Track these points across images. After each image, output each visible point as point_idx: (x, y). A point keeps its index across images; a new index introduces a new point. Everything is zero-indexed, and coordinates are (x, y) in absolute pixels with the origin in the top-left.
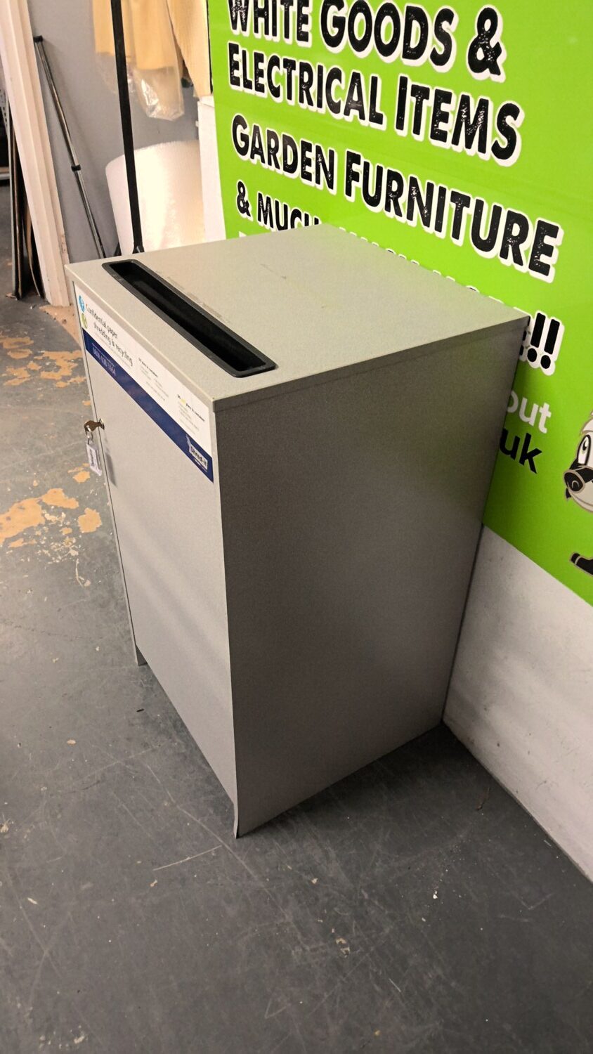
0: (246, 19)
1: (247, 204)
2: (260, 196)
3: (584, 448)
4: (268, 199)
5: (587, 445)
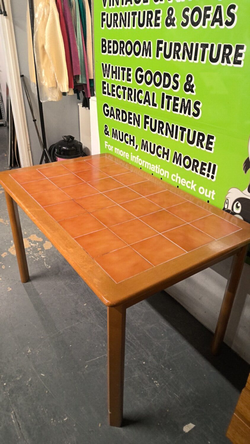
0: (109, 74)
1: (108, 132)
2: (113, 129)
3: (227, 203)
4: (116, 131)
5: (227, 202)
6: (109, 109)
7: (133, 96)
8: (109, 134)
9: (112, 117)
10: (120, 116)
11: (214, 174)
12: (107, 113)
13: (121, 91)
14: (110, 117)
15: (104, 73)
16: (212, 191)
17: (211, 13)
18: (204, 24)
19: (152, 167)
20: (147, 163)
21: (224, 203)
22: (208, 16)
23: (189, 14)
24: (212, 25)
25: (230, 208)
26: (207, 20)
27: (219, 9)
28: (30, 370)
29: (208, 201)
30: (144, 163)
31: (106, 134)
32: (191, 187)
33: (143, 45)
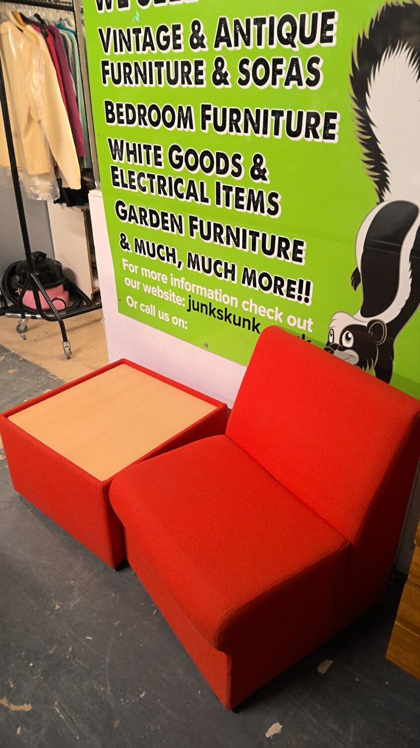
0: (122, 155)
1: (128, 244)
2: (136, 240)
3: (331, 335)
4: (142, 241)
5: (332, 333)
6: (127, 208)
7: (167, 188)
8: (129, 247)
9: (133, 221)
10: (148, 219)
11: (308, 295)
12: (122, 215)
13: (145, 181)
14: (130, 220)
15: (114, 153)
16: (307, 320)
17: (284, 67)
18: (274, 83)
19: (209, 294)
20: (200, 287)
22: (280, 72)
23: (249, 67)
24: (287, 83)
25: (337, 341)
26: (278, 77)
27: (294, 62)
28: (67, 634)
29: (304, 336)
30: (195, 288)
31: (124, 248)
32: (274, 317)
33: (179, 112)
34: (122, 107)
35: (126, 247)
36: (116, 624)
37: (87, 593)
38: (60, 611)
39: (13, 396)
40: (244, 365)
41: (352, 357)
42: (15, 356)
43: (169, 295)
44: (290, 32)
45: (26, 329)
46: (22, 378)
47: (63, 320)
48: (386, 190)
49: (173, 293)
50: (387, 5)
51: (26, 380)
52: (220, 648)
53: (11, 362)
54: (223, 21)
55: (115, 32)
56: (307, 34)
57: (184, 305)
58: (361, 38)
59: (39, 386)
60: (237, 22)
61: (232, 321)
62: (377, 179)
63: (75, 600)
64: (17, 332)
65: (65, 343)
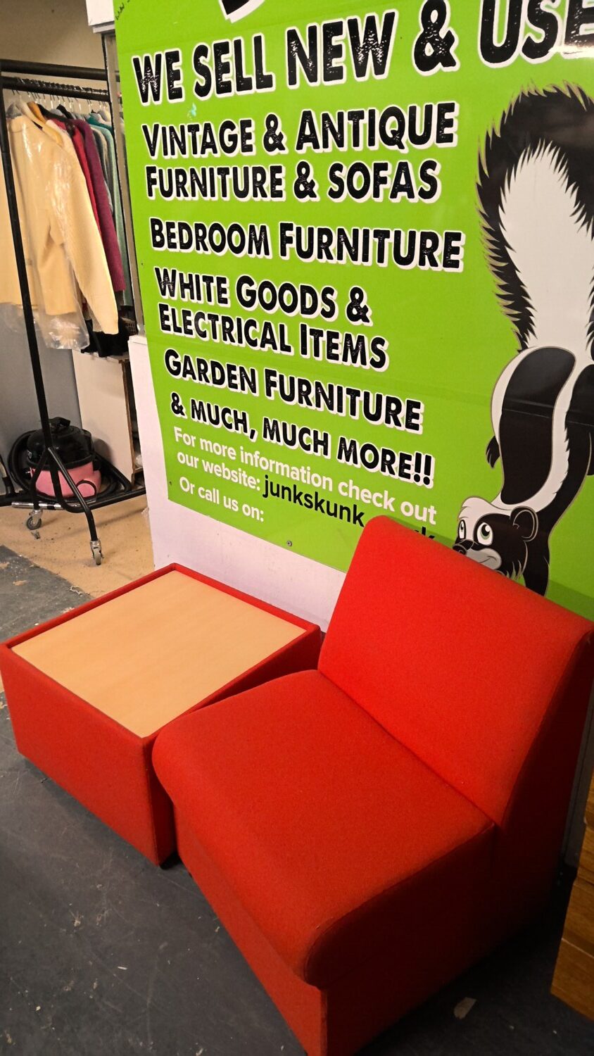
0: (174, 289)
1: (181, 407)
2: (193, 401)
3: (462, 528)
4: (201, 404)
5: (463, 526)
6: (180, 359)
7: (234, 332)
8: (184, 411)
9: (189, 376)
10: (209, 373)
11: (429, 474)
12: (175, 368)
13: (205, 324)
14: (184, 376)
15: (163, 287)
16: (429, 507)
17: (390, 174)
18: (376, 194)
19: (293, 473)
20: (281, 464)
21: (457, 529)
22: (384, 180)
23: (343, 175)
24: (394, 195)
25: (470, 537)
26: (382, 187)
27: (403, 167)
28: (91, 963)
29: (424, 529)
30: (274, 465)
31: (177, 412)
32: (383, 504)
33: (250, 232)
34: (174, 227)
35: (180, 411)
36: (162, 947)
37: (120, 903)
38: (81, 929)
39: (20, 617)
40: (341, 570)
41: (492, 559)
42: (24, 562)
43: (238, 476)
44: (397, 129)
45: (40, 525)
46: (32, 593)
47: (92, 511)
48: (530, 333)
49: (244, 472)
50: (523, 94)
51: (39, 595)
52: (310, 980)
53: (18, 570)
54: (307, 116)
55: (164, 129)
56: (419, 131)
57: (258, 489)
58: (490, 135)
59: (57, 604)
60: (326, 117)
61: (325, 509)
62: (518, 319)
63: (103, 912)
64: (26, 527)
65: (94, 543)
